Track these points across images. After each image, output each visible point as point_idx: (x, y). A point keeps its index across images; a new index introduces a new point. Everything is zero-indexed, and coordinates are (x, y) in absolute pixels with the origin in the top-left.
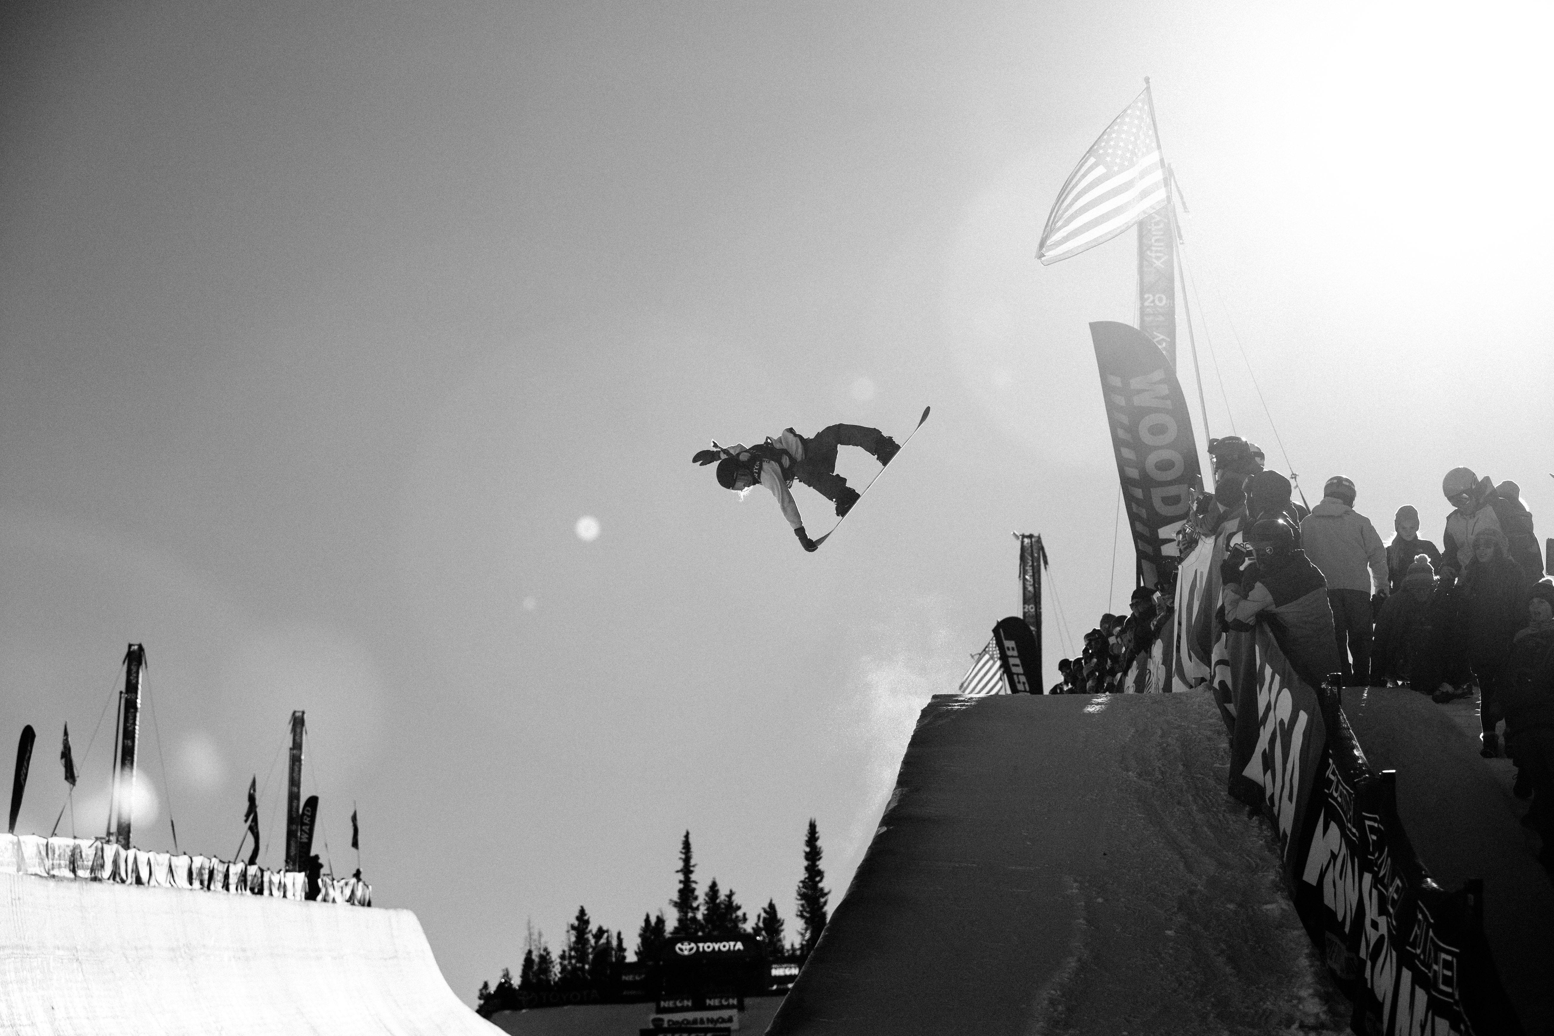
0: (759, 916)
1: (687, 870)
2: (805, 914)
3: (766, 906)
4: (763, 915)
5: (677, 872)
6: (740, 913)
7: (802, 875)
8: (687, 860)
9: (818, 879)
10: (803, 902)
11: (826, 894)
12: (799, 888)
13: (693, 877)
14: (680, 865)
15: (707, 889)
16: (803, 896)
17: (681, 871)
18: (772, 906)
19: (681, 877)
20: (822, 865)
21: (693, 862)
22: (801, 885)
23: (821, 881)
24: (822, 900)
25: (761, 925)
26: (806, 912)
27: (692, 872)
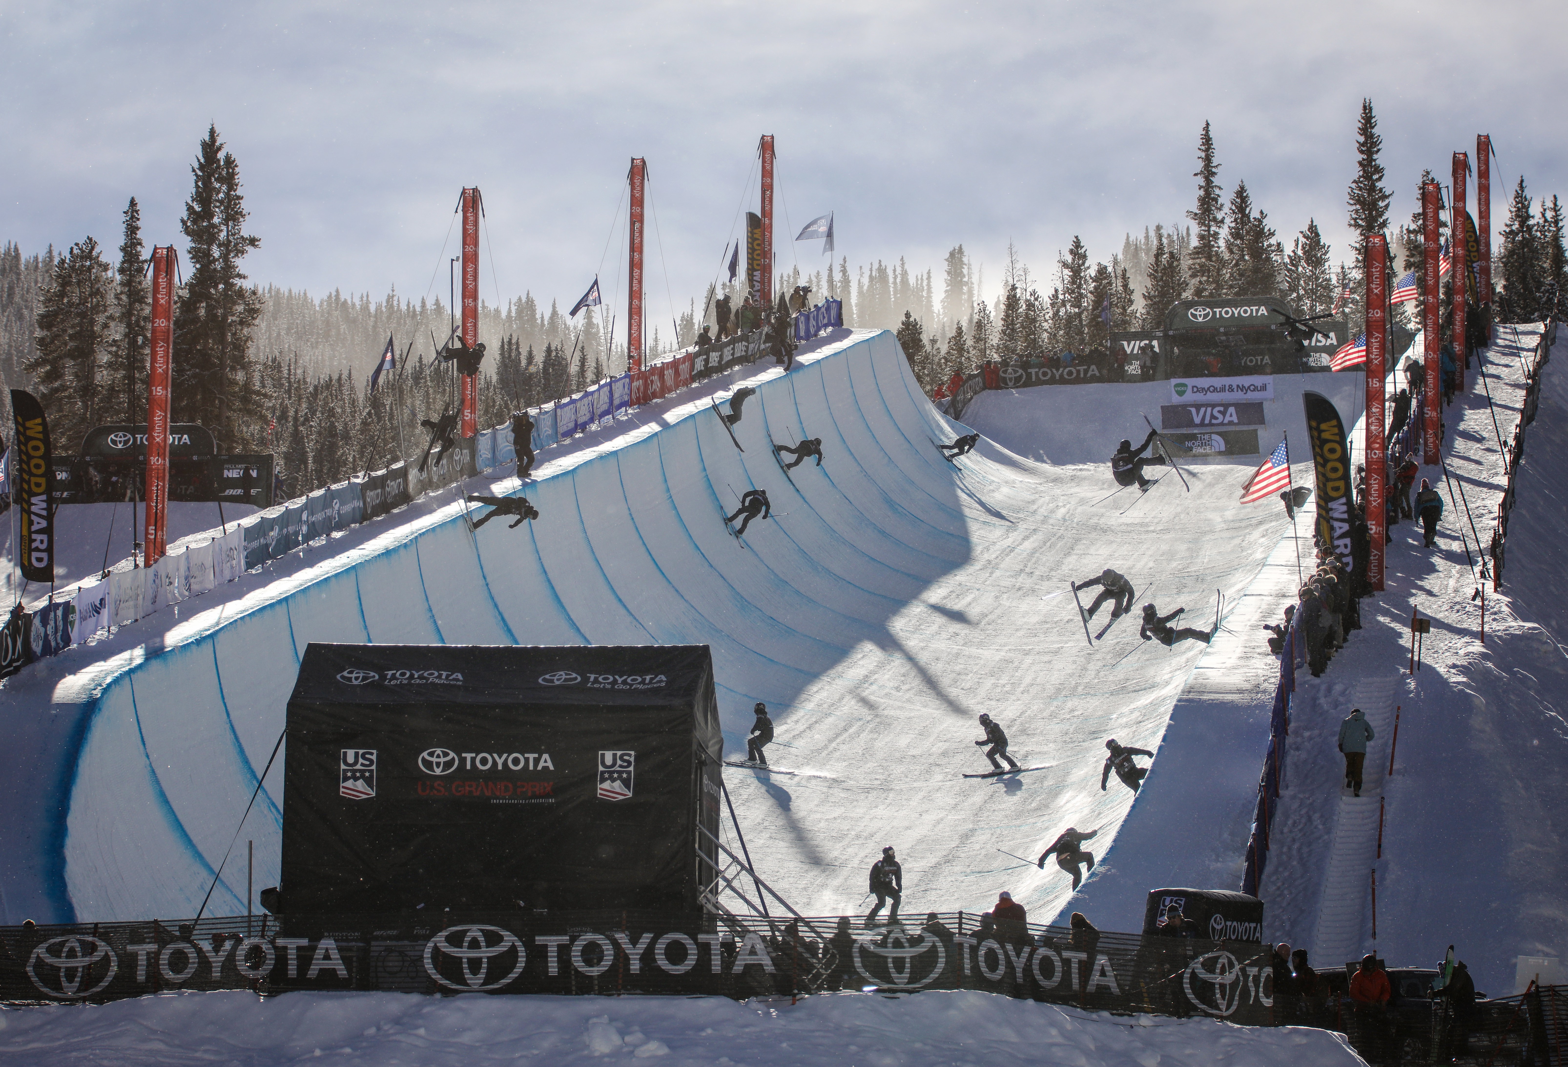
0: (1297, 241)
1: (1208, 172)
2: (1360, 222)
3: (1305, 229)
4: (1302, 240)
5: (1196, 175)
6: (1273, 241)
7: (1356, 172)
8: (1208, 159)
9: (1375, 177)
10: (1358, 207)
11: (1387, 197)
12: (1352, 189)
13: (1216, 180)
14: (1200, 165)
15: (1233, 196)
16: (1359, 200)
17: (1201, 173)
18: (1313, 228)
19: (1201, 181)
20: (1380, 159)
21: (1215, 161)
22: (1354, 186)
23: (1380, 179)
24: (1381, 204)
25: (1300, 252)
26: (1362, 219)
27: (1214, 174)
